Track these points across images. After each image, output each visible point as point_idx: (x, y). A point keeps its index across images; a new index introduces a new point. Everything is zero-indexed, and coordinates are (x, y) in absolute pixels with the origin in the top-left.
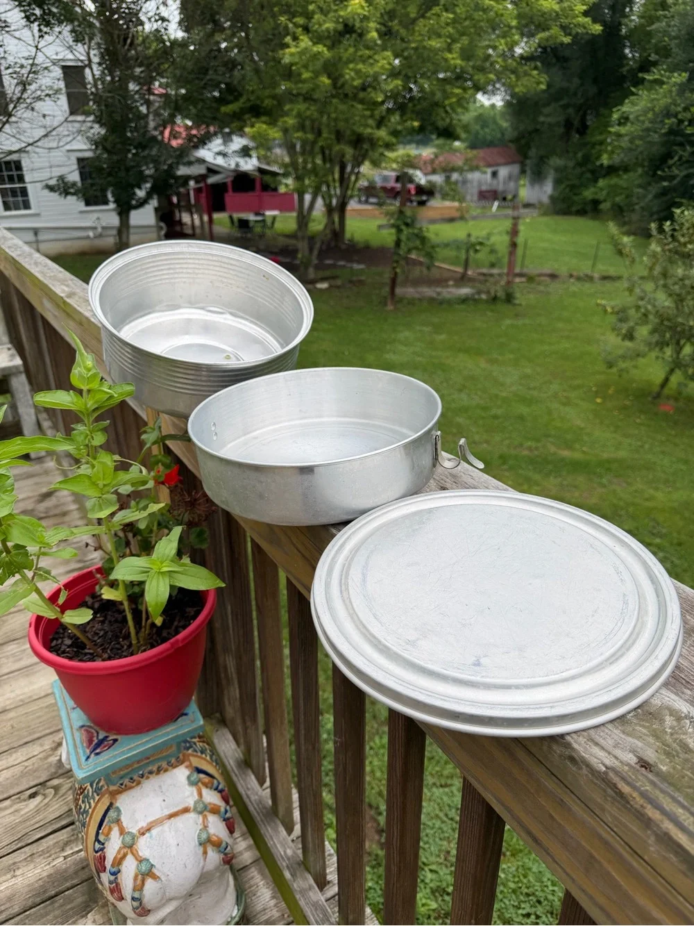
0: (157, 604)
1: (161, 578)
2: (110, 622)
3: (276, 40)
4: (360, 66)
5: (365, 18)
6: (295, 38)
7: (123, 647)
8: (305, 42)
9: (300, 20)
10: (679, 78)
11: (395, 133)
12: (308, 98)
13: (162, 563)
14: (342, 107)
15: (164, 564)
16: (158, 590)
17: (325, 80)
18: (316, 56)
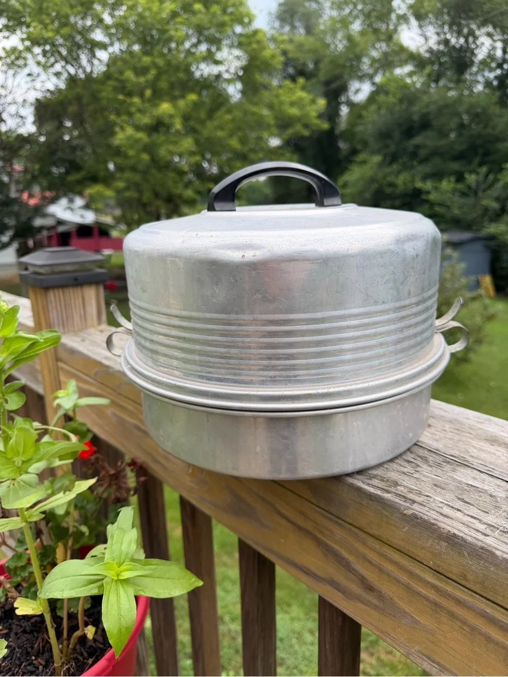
0: (120, 630)
1: (120, 586)
2: (16, 634)
3: (108, 130)
4: (171, 148)
5: (171, 116)
6: (122, 128)
7: (38, 668)
8: (130, 131)
9: (124, 118)
10: (377, 159)
11: (199, 192)
12: (134, 169)
13: (120, 565)
14: (159, 176)
15: (123, 567)
16: (119, 608)
17: (145, 157)
18: (137, 141)
